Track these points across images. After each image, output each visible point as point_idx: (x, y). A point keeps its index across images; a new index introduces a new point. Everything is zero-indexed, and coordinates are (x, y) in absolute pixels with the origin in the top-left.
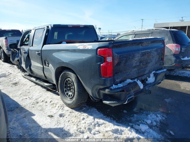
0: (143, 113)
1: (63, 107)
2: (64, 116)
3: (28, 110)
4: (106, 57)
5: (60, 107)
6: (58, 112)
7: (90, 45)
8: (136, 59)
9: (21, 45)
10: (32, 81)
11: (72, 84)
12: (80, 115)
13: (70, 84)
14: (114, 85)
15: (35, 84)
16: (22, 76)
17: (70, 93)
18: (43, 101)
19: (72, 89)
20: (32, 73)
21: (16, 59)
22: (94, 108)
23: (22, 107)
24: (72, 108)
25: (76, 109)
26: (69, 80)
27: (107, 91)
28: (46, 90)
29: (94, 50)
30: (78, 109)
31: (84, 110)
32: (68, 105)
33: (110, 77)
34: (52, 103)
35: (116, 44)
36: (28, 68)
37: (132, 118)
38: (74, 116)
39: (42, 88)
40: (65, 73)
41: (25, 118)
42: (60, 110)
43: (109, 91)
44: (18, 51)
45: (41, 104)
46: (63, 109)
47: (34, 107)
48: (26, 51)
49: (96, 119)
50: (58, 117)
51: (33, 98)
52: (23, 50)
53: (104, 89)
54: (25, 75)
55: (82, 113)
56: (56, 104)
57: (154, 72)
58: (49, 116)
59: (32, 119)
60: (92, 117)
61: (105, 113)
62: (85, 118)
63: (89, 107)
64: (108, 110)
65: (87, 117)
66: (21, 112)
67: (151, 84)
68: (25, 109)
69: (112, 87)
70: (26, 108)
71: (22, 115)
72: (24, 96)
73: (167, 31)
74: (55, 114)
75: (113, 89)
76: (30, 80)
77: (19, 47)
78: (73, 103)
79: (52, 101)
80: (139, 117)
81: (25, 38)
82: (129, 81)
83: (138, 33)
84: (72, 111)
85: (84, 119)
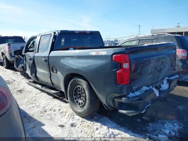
0: (158, 122)
1: (73, 116)
2: (75, 126)
3: (37, 119)
4: (123, 64)
5: (70, 116)
6: (68, 121)
7: (104, 51)
8: (152, 65)
9: (26, 52)
10: (37, 88)
11: (83, 91)
12: (92, 125)
13: (80, 91)
14: (131, 93)
15: (40, 91)
16: (27, 83)
17: (80, 101)
18: (51, 110)
19: (83, 96)
20: (38, 79)
21: (20, 66)
22: (106, 117)
23: (30, 116)
24: (83, 117)
25: (87, 118)
26: (79, 88)
27: (124, 100)
28: (52, 98)
29: (109, 56)
30: (90, 118)
31: (96, 119)
32: (79, 114)
33: (126, 85)
34: (61, 111)
35: (133, 50)
36: (34, 74)
37: (148, 127)
38: (87, 126)
39: (48, 95)
40: (75, 80)
41: (34, 129)
42: (71, 119)
43: (126, 100)
44: (22, 58)
45: (50, 112)
46: (73, 118)
47: (42, 116)
48: (32, 58)
49: (110, 129)
50: (70, 126)
51: (40, 106)
52: (28, 57)
53: (120, 97)
54: (29, 82)
55: (94, 122)
56: (65, 113)
57: (167, 78)
58: (60, 126)
59: (42, 129)
60: (106, 127)
61: (118, 122)
62: (98, 127)
63: (101, 115)
64: (121, 119)
65: (101, 127)
66: (30, 121)
67: (165, 90)
68: (33, 119)
69: (129, 95)
70: (34, 117)
71: (32, 125)
72: (31, 104)
73: (172, 36)
74: (66, 123)
75: (130, 97)
76: (35, 87)
77: (23, 54)
78: (84, 111)
79: (61, 109)
80: (155, 126)
81: (30, 44)
82: (145, 88)
83: (143, 39)
84: (83, 121)
85: (97, 129)
